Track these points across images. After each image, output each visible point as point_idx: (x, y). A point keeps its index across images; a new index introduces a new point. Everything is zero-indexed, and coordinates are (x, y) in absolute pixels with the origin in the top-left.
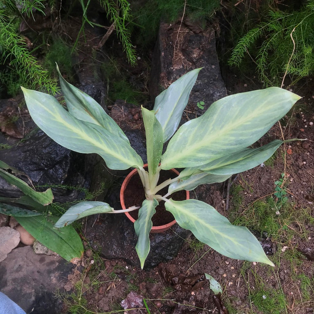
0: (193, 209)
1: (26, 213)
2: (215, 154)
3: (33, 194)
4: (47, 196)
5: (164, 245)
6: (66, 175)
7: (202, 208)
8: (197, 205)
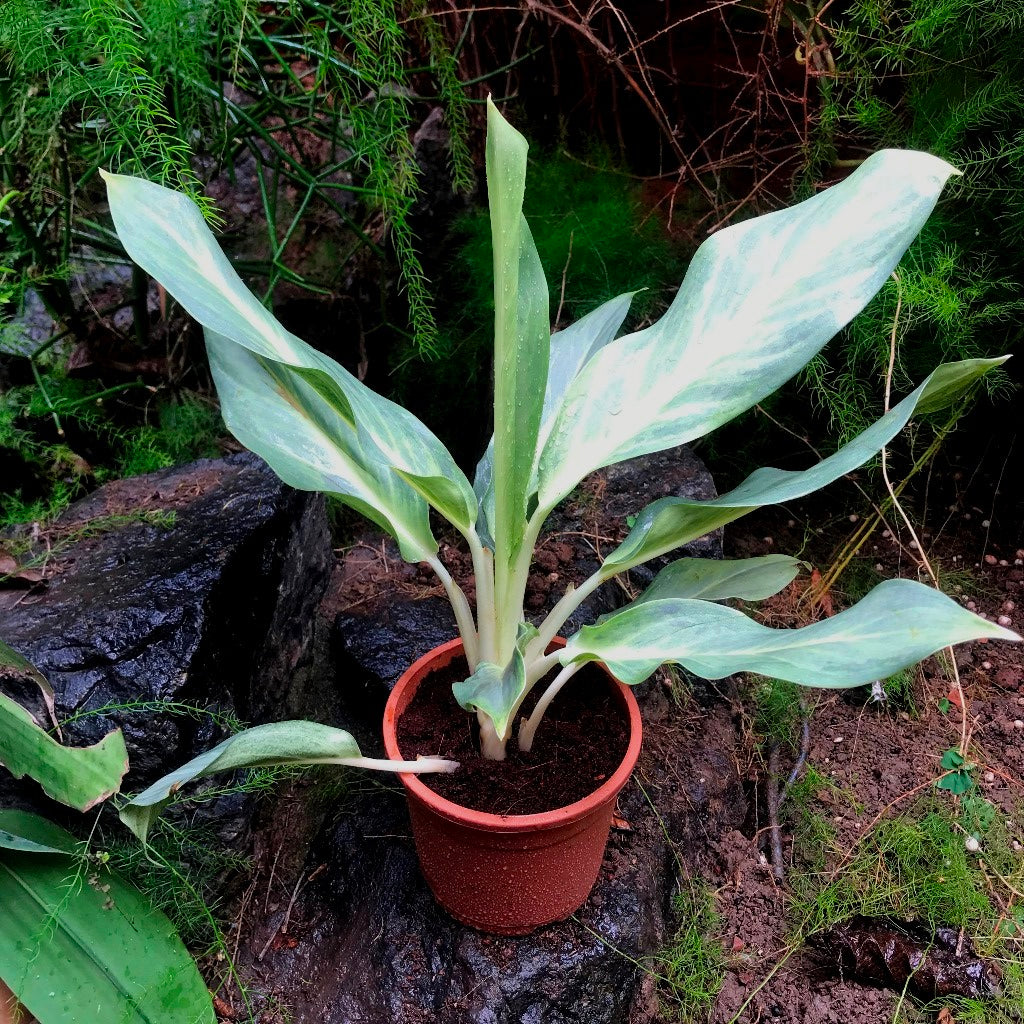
0: (668, 639)
1: (10, 839)
2: (724, 398)
3: (51, 758)
4: (102, 764)
5: (554, 989)
6: (184, 676)
7: (702, 626)
8: (682, 619)
